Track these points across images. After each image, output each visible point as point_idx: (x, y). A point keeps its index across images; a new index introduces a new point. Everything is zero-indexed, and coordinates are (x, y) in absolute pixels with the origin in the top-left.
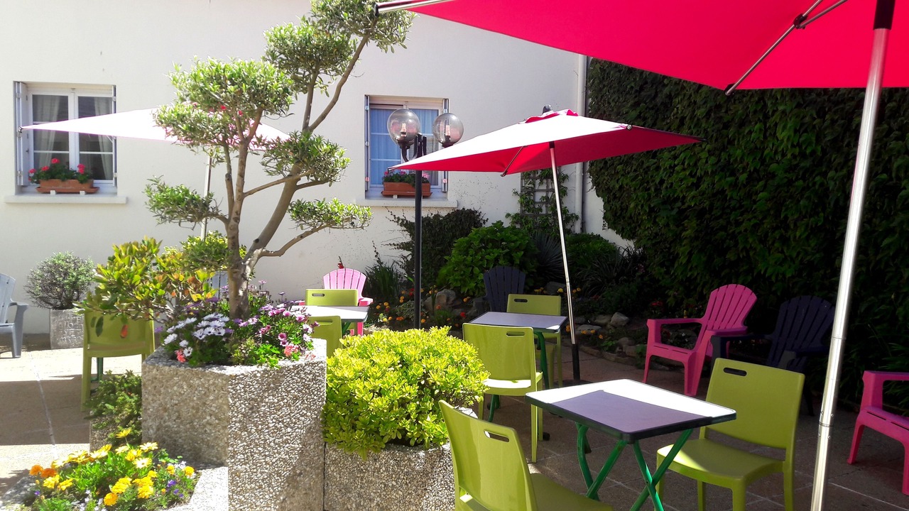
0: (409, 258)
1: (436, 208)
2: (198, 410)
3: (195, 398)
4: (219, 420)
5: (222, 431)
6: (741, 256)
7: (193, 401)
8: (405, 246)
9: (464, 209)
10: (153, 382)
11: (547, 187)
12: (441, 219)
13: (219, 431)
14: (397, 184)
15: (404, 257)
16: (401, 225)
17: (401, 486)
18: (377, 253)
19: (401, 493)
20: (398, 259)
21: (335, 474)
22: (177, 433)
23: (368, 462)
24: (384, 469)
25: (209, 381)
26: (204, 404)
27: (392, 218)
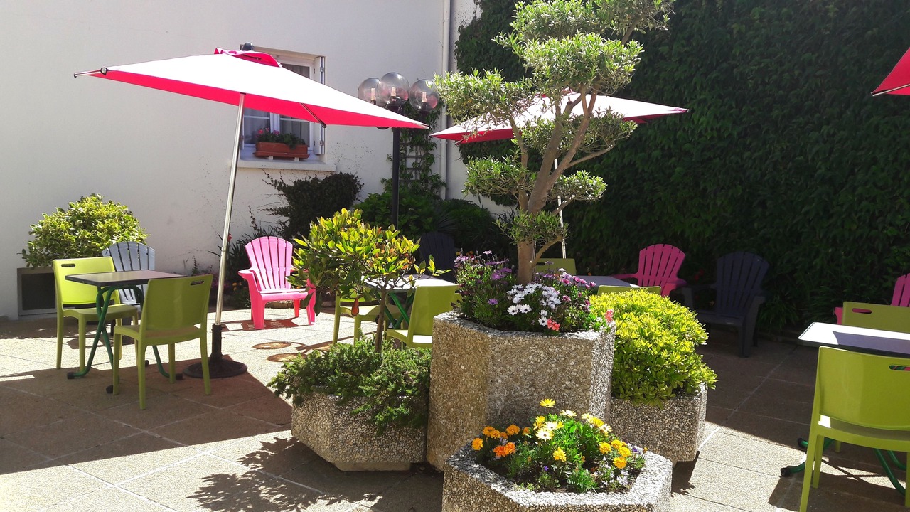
0: (287, 224)
1: (314, 171)
2: (555, 376)
3: (553, 365)
4: (579, 383)
5: (582, 394)
6: (653, 220)
7: (551, 368)
8: (282, 212)
9: (341, 173)
10: (503, 354)
11: (417, 154)
12: (319, 183)
13: (579, 395)
14: (274, 145)
15: (282, 223)
16: (279, 189)
17: (684, 428)
18: (254, 219)
19: (684, 434)
20: (276, 225)
21: (619, 426)
22: (528, 401)
23: (652, 412)
24: (668, 415)
25: (570, 347)
26: (564, 370)
27: (269, 181)
